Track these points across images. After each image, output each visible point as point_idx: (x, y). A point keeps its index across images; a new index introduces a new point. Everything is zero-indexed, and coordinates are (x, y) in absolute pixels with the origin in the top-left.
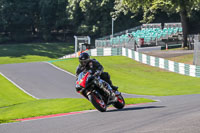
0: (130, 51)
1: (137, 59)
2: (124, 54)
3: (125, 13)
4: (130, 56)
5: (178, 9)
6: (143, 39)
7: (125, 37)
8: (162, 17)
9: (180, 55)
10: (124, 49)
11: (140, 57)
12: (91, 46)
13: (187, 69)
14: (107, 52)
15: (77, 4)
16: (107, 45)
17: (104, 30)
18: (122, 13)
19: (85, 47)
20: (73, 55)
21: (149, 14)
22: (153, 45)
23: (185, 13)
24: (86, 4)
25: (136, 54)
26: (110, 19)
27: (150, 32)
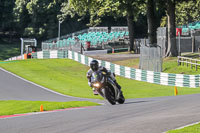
0: (76, 54)
1: (83, 62)
2: (70, 57)
3: (72, 16)
4: (76, 59)
5: (125, 13)
6: (89, 43)
7: (72, 40)
8: (109, 21)
9: (126, 59)
10: (70, 52)
11: (86, 60)
12: (37, 48)
13: (133, 73)
14: (54, 54)
15: (24, 6)
16: (54, 48)
17: (50, 32)
18: (69, 16)
19: (31, 49)
20: (19, 57)
21: (96, 17)
22: (99, 48)
23: (132, 17)
24: (33, 7)
25: (83, 57)
26: (56, 21)
27: (96, 35)
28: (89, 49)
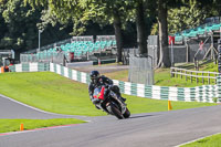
0: (58, 66)
1: (66, 75)
2: (52, 70)
3: (53, 24)
4: (59, 72)
5: (111, 21)
6: (73, 53)
7: (53, 51)
8: (94, 29)
10: (52, 64)
11: (70, 73)
12: (15, 61)
13: (121, 86)
14: (33, 67)
16: (33, 60)
17: (29, 43)
18: (50, 24)
19: (8, 62)
21: (80, 25)
22: (84, 60)
23: (119, 25)
24: (10, 14)
25: (66, 69)
26: (36, 31)
27: (80, 45)
28: (72, 61)
